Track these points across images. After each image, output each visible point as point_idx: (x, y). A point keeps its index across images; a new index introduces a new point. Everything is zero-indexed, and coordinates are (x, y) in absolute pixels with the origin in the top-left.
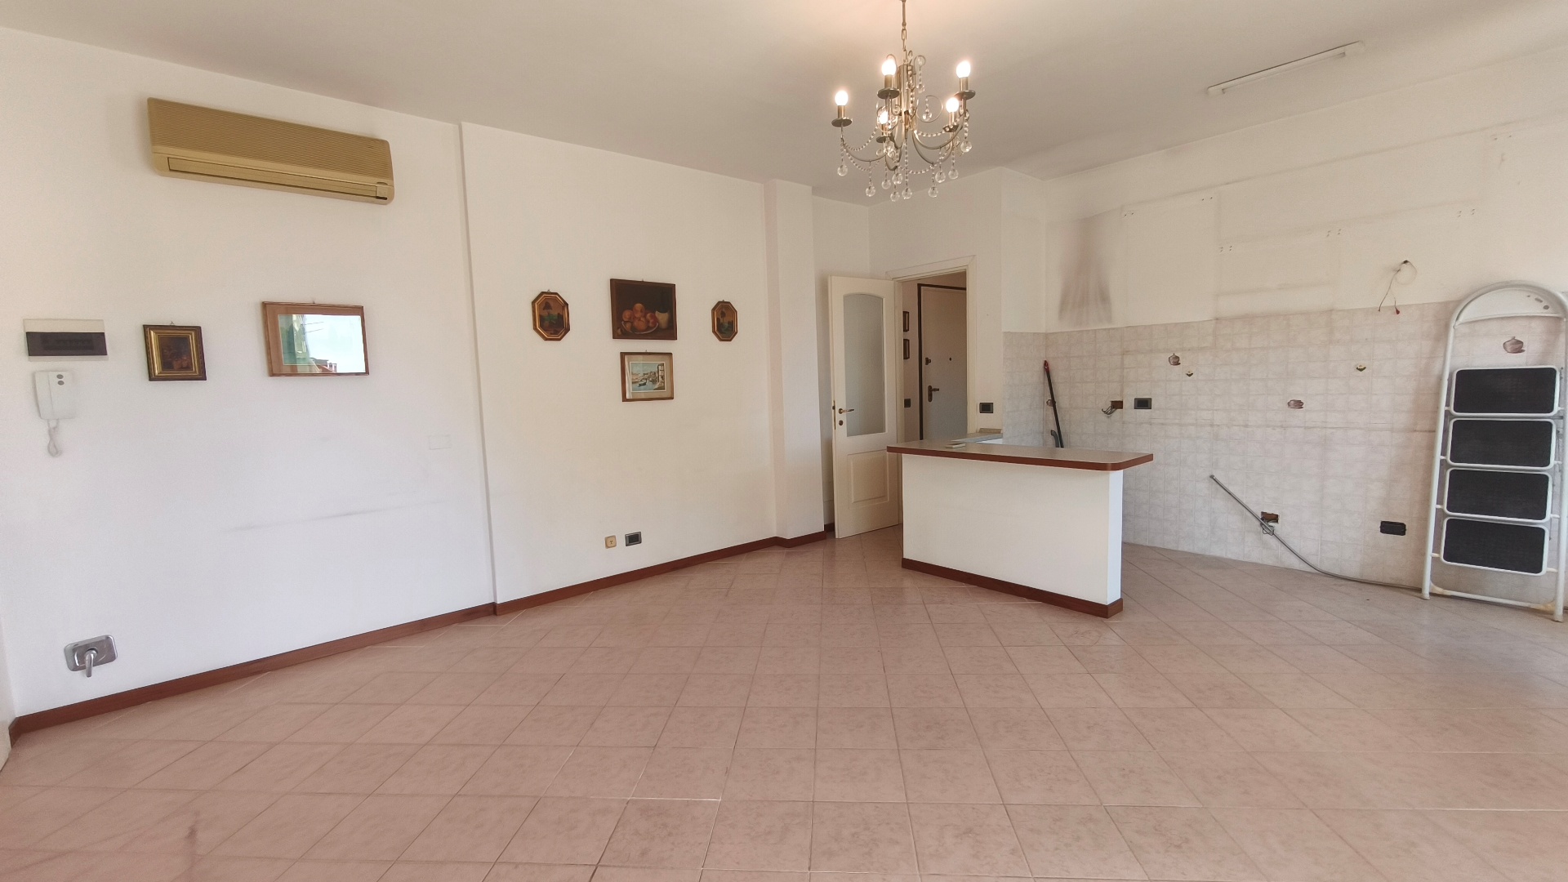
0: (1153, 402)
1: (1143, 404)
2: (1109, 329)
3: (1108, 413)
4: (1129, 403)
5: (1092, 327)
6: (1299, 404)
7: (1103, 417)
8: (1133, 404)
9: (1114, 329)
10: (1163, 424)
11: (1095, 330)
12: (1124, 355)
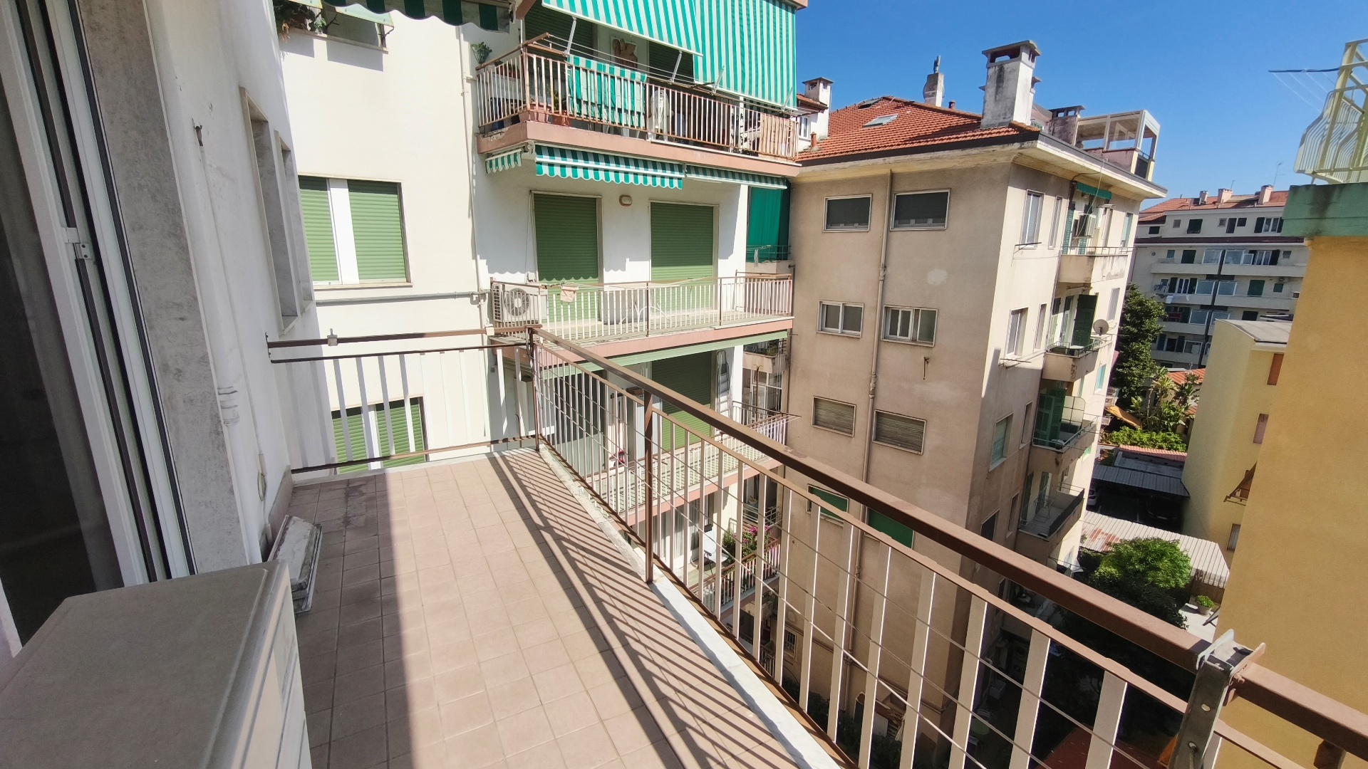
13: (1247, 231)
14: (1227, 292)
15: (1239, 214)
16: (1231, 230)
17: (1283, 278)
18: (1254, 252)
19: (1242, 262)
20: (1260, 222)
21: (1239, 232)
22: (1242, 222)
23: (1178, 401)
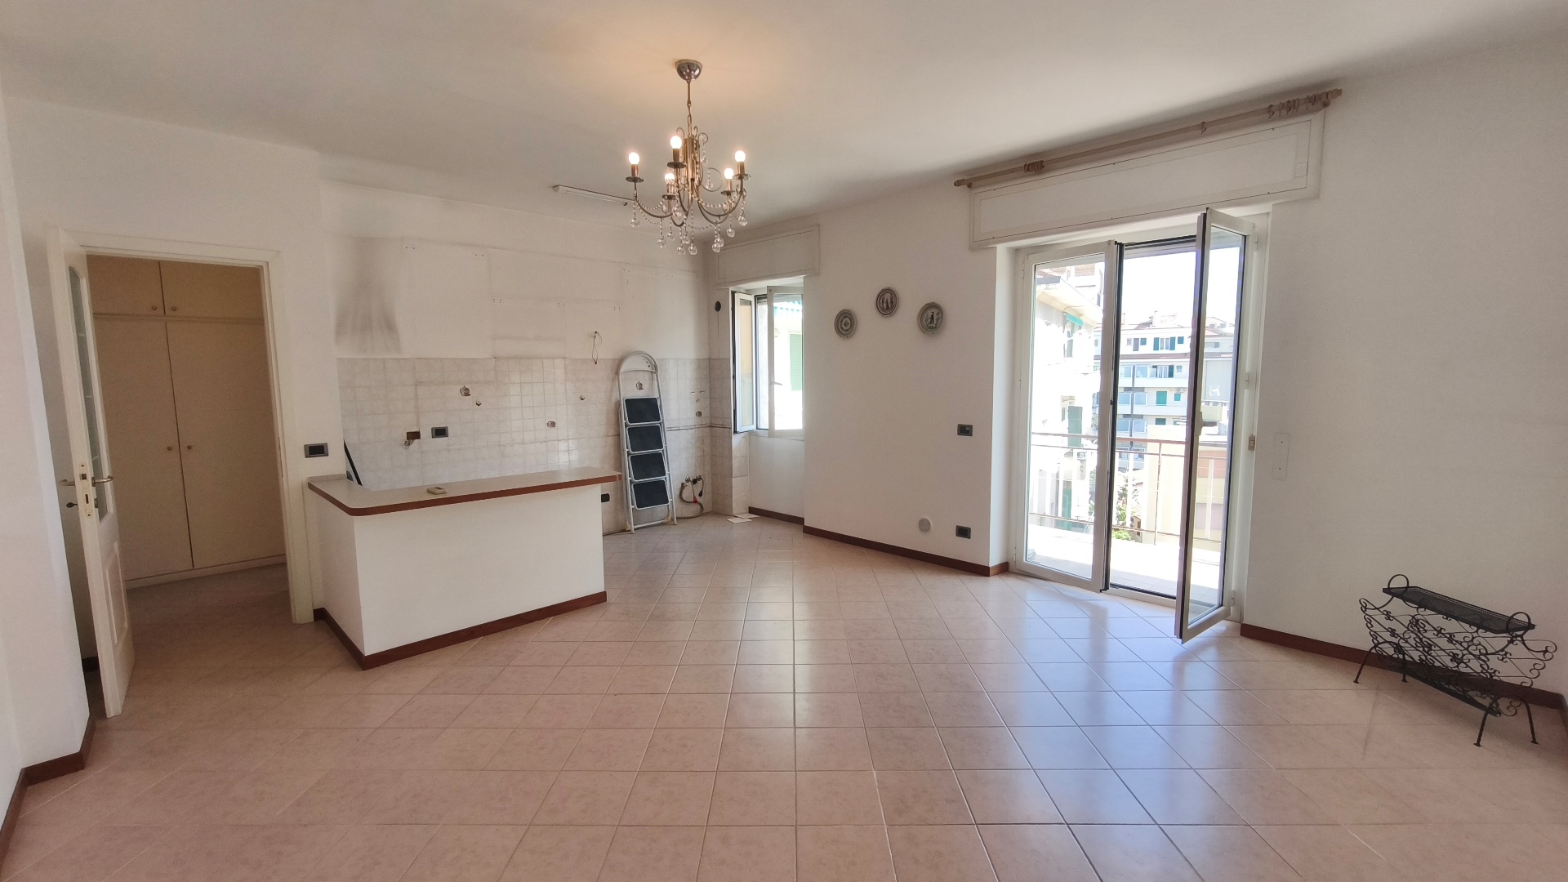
0: (449, 430)
1: (440, 432)
2: (400, 359)
3: (405, 445)
4: (426, 433)
5: (379, 356)
6: (553, 424)
7: (402, 448)
10: (459, 450)
11: (384, 359)
12: (416, 385)
13: (1148, 349)
14: (1142, 403)
15: (1140, 334)
16: (1136, 349)
17: (1179, 388)
18: (1155, 367)
19: (1148, 375)
20: (1156, 340)
21: (1143, 350)
22: (1144, 341)
23: (1121, 502)
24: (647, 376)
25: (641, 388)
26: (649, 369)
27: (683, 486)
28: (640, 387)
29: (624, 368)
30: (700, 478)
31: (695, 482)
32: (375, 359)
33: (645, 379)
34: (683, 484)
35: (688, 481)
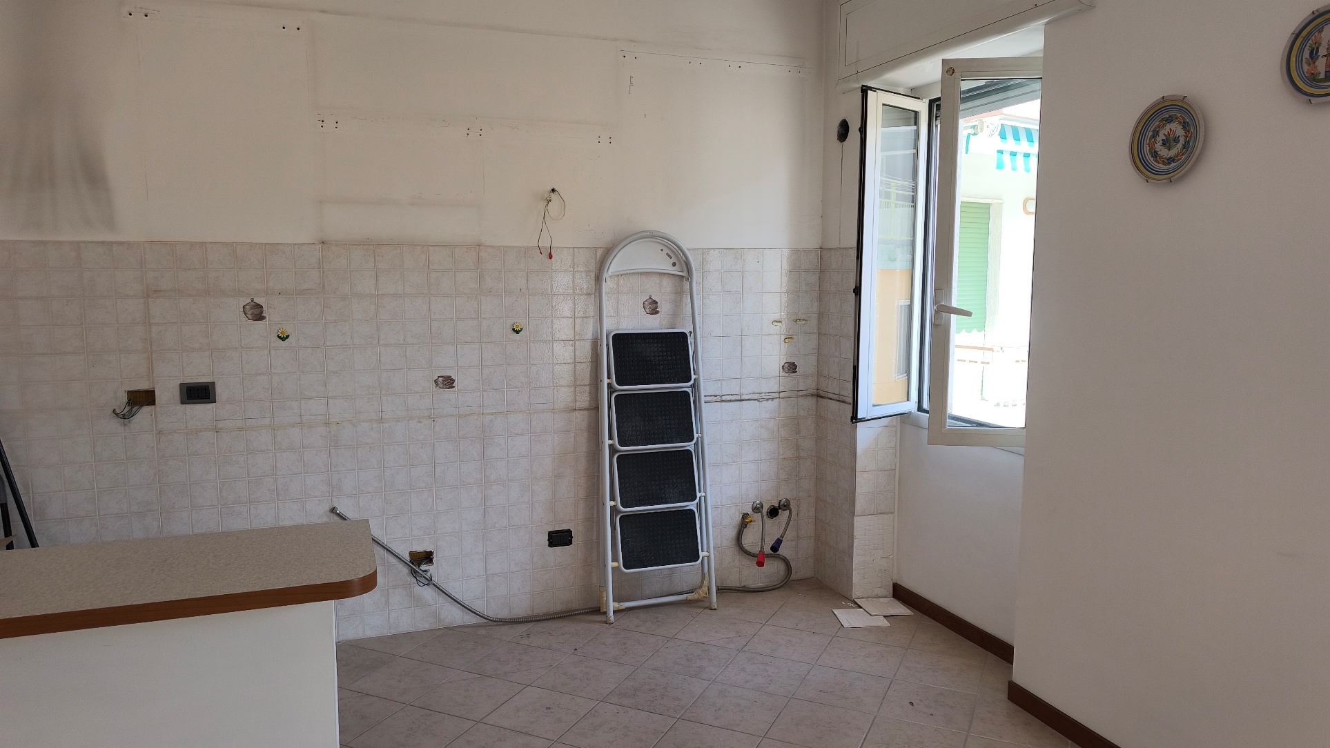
0: (219, 390)
1: (198, 393)
2: (112, 243)
3: (124, 416)
4: (167, 393)
5: (67, 235)
6: (448, 382)
7: (114, 425)
8: (176, 394)
9: (121, 243)
10: (240, 429)
11: (78, 243)
12: (148, 296)
24: (668, 284)
25: (654, 311)
26: (675, 271)
27: (744, 522)
28: (653, 307)
29: (616, 265)
30: (786, 506)
31: (773, 512)
32: (61, 243)
33: (663, 292)
34: (745, 516)
35: (757, 509)
